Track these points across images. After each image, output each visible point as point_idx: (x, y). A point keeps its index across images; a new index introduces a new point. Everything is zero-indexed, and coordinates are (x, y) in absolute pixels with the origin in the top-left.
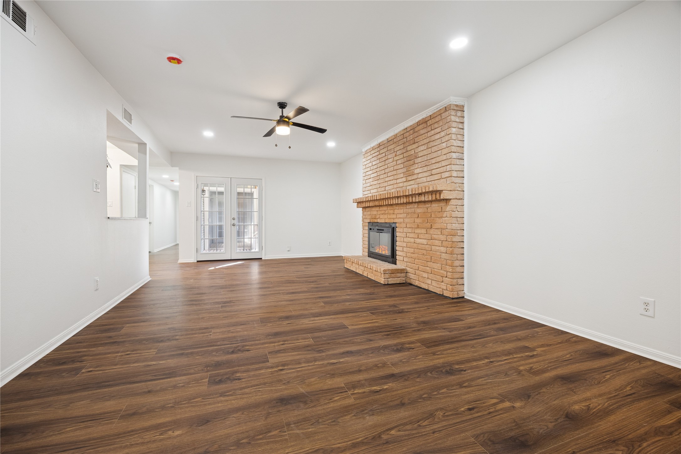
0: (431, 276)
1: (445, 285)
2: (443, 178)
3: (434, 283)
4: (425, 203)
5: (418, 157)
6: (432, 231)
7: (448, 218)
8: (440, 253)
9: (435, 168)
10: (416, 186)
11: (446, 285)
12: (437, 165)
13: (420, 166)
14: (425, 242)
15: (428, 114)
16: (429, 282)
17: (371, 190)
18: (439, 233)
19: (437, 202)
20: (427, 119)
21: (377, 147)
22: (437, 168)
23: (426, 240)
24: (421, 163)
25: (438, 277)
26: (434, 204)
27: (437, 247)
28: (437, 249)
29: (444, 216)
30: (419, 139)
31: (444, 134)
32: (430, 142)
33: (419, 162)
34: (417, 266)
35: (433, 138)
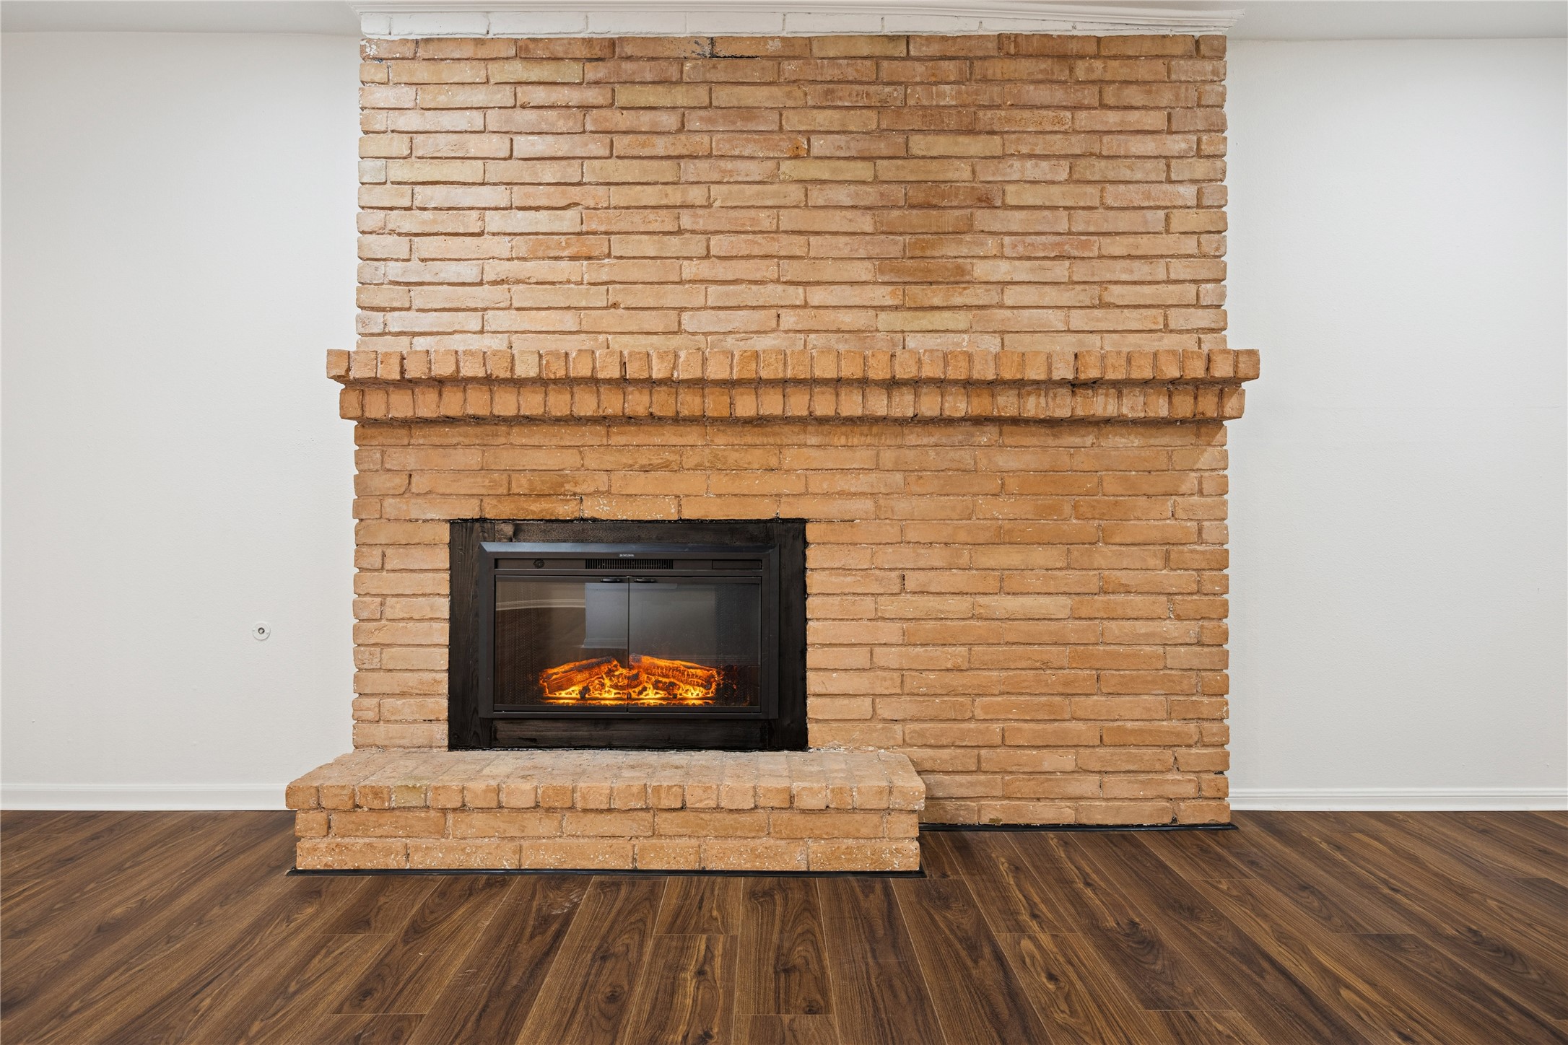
0: (1093, 758)
1: (1190, 781)
2: (1171, 331)
3: (1120, 787)
4: (1052, 427)
5: (1006, 207)
6: (1104, 555)
7: (1209, 500)
8: (1160, 650)
9: (1124, 277)
10: (992, 344)
11: (1192, 777)
12: (1141, 270)
13: (1021, 250)
14: (1057, 606)
15: (1079, 26)
16: (1088, 785)
17: (490, 313)
18: (1159, 562)
19: (1141, 430)
20: (1074, 47)
21: (583, 52)
22: (1135, 283)
23: (1063, 600)
24: (1029, 239)
25: (1150, 751)
26: (1122, 436)
27: (1137, 623)
28: (1143, 631)
29: (1184, 488)
30: (1008, 120)
31: (1184, 146)
32: (1092, 154)
33: (1014, 228)
34: (997, 727)
35: (1110, 144)
